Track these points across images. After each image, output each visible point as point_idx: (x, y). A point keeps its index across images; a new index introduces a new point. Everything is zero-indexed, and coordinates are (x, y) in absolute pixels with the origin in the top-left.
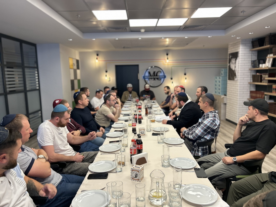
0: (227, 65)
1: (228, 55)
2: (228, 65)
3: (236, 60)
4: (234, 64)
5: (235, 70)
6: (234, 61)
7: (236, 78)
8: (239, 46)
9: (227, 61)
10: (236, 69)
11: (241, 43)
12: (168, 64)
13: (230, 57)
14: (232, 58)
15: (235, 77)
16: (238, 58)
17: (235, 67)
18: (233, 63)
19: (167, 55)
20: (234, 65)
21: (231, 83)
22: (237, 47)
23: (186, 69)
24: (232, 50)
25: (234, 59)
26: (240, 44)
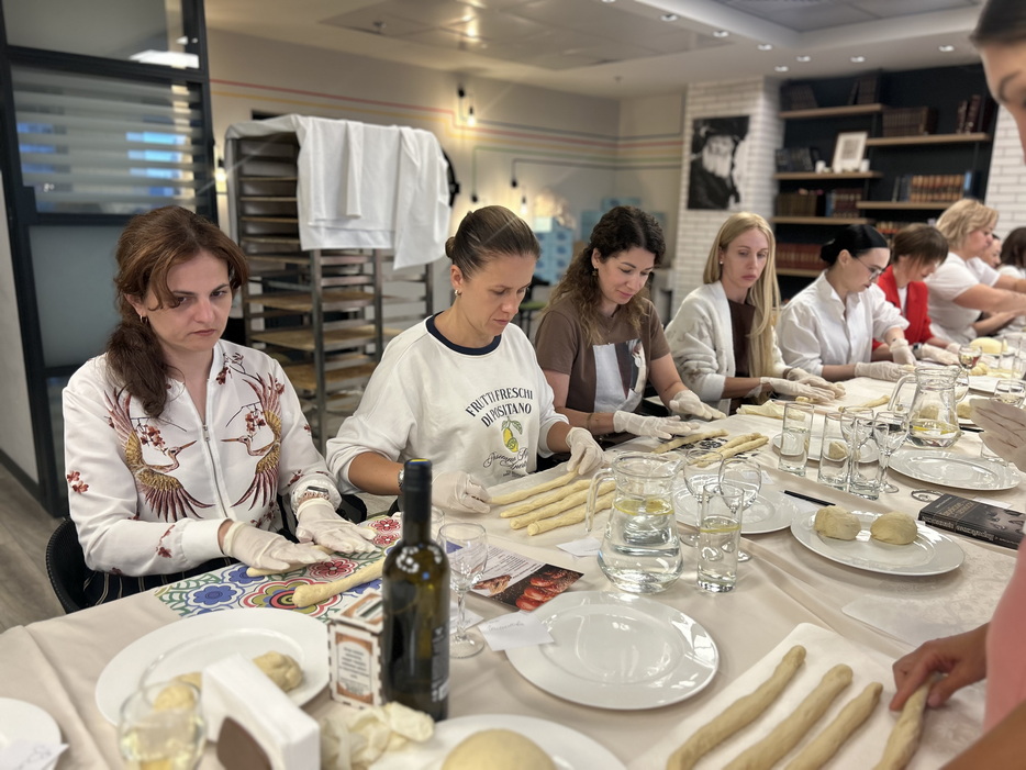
0: (680, 159)
1: (689, 124)
2: (687, 157)
3: (736, 144)
4: (725, 155)
5: (731, 177)
6: (725, 144)
7: (738, 200)
8: (755, 99)
9: (681, 143)
10: (736, 173)
11: (761, 86)
12: (463, 137)
13: (703, 131)
14: (708, 134)
15: (732, 199)
16: (748, 137)
17: (733, 166)
18: (718, 152)
19: (461, 94)
20: (729, 158)
21: (704, 220)
22: (742, 99)
23: (518, 164)
24: (710, 107)
25: (728, 140)
26: (756, 90)
